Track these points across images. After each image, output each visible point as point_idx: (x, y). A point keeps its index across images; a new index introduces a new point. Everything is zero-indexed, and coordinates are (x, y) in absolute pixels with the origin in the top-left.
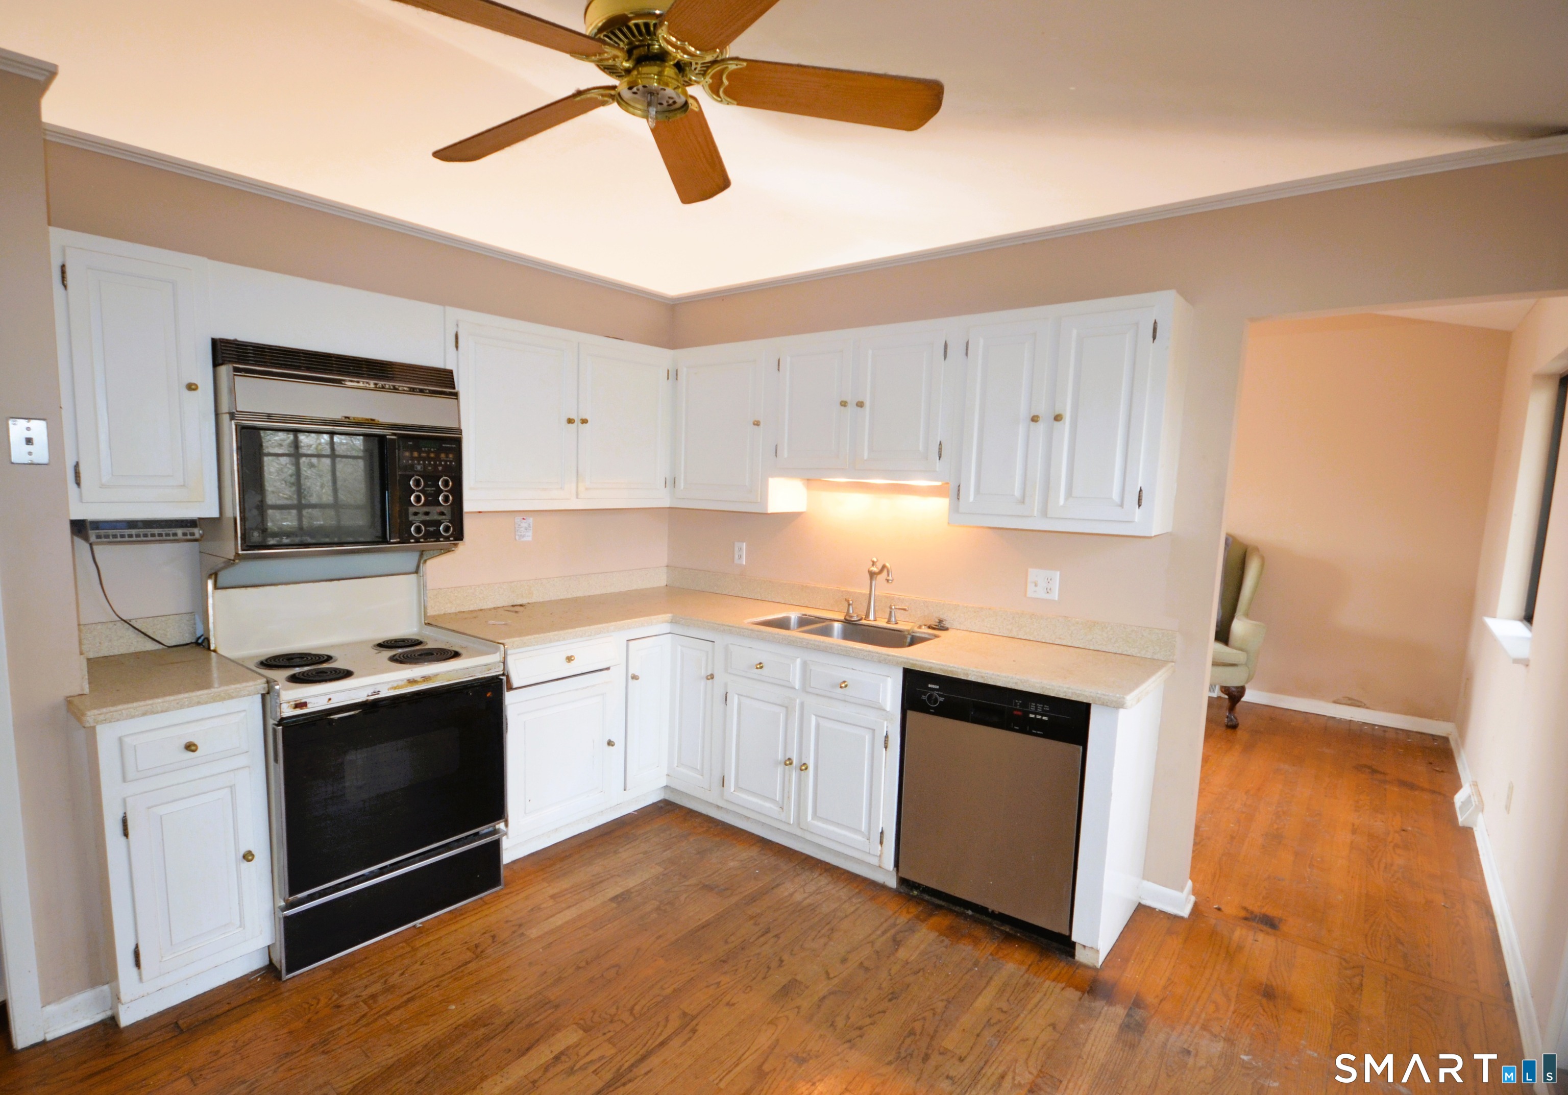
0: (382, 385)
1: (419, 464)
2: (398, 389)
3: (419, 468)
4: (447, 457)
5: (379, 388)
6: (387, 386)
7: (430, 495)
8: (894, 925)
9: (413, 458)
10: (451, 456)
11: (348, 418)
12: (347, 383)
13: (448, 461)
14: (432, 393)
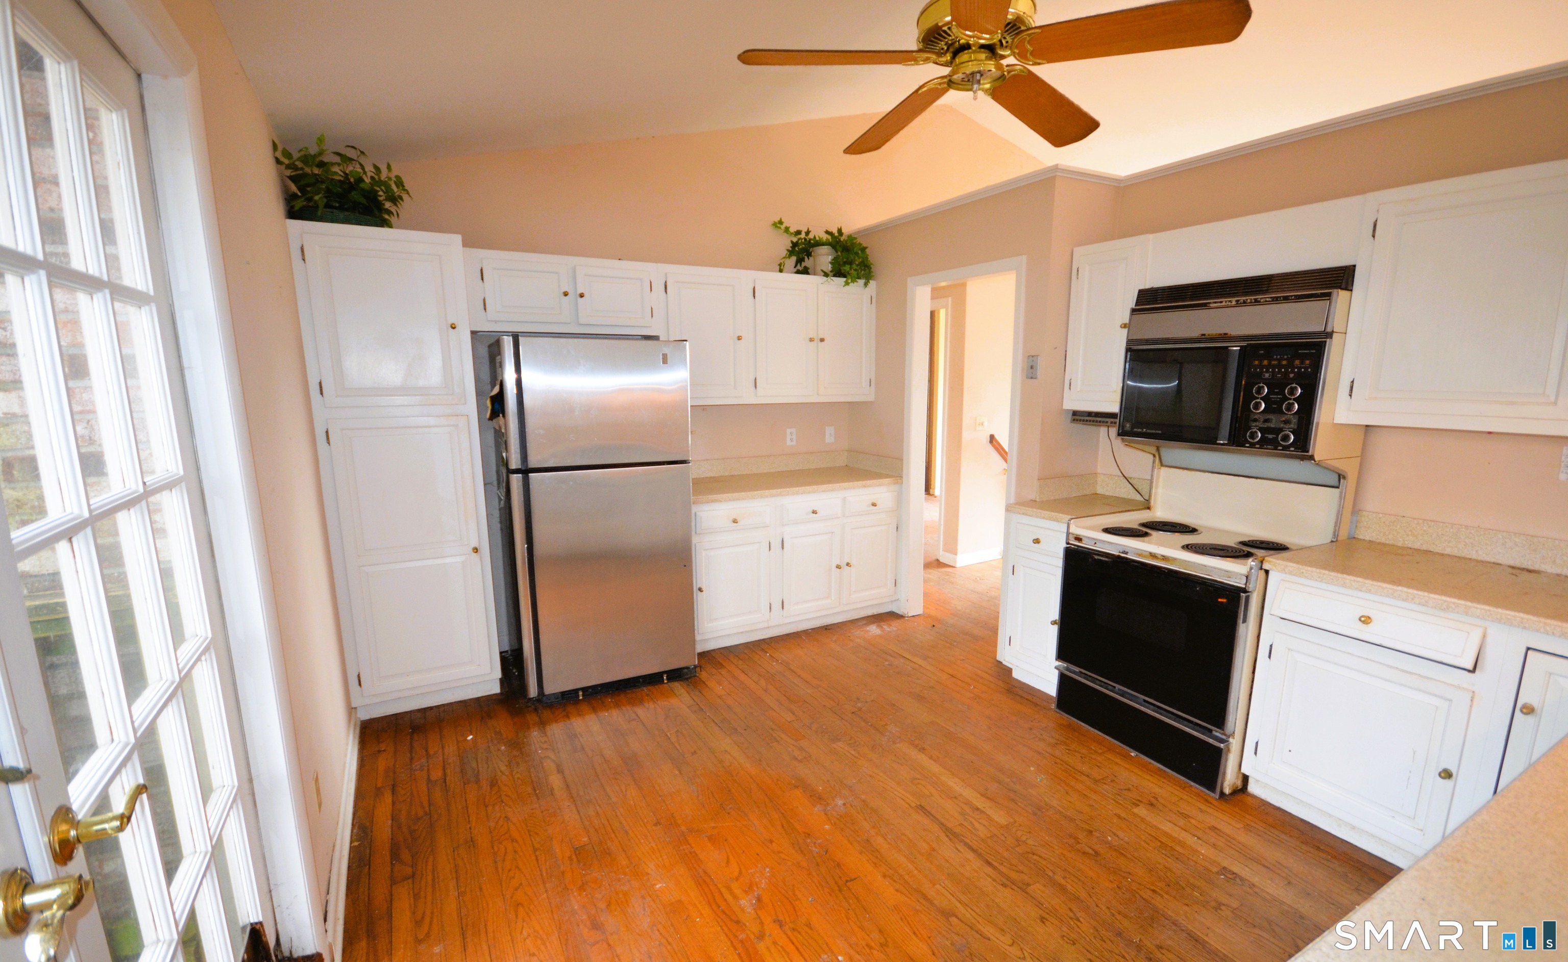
0: (1244, 301)
1: (1267, 371)
2: (1260, 302)
3: (1267, 375)
4: (1302, 363)
5: (1241, 303)
6: (1249, 301)
7: (1275, 403)
9: (1261, 366)
10: (1307, 362)
11: (1204, 335)
12: (1211, 305)
13: (1303, 368)
14: (1299, 298)
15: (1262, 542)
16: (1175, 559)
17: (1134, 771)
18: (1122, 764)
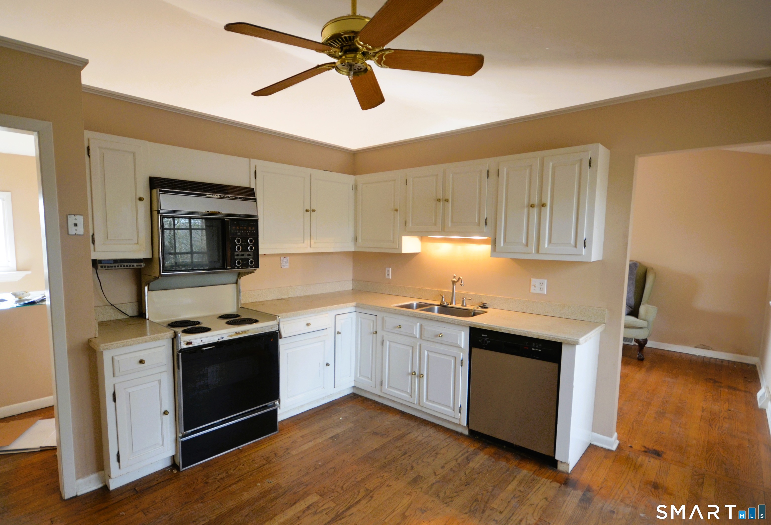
1: (239, 232)
5: (222, 197)
6: (225, 197)
7: (244, 247)
8: (467, 452)
9: (236, 230)
10: (253, 228)
11: (208, 211)
12: (208, 196)
14: (245, 199)
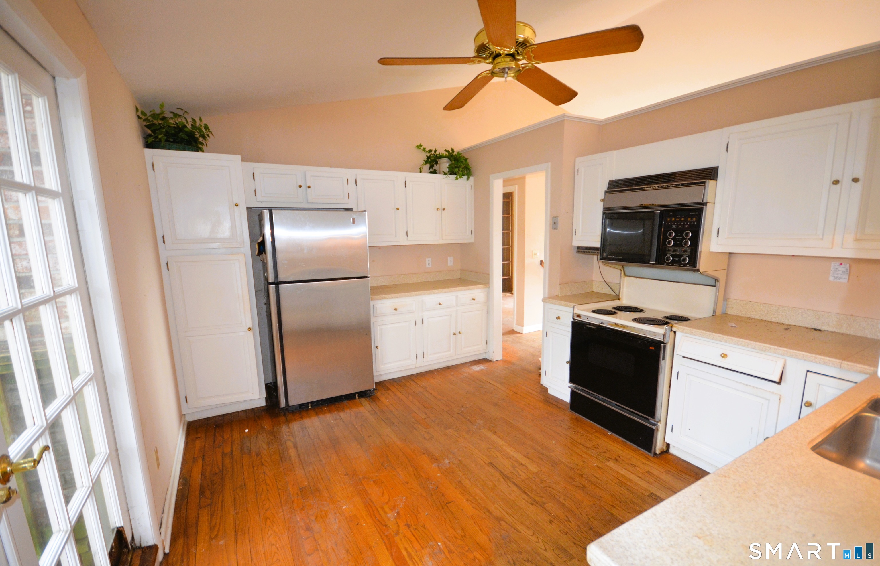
1: (674, 224)
2: (670, 187)
3: (674, 226)
4: (692, 219)
5: (660, 188)
6: (664, 186)
7: (678, 241)
9: (671, 221)
10: (694, 219)
11: (642, 205)
12: (645, 189)
13: (692, 222)
14: (690, 185)
15: (676, 317)
16: (627, 326)
17: (609, 442)
18: (603, 439)
